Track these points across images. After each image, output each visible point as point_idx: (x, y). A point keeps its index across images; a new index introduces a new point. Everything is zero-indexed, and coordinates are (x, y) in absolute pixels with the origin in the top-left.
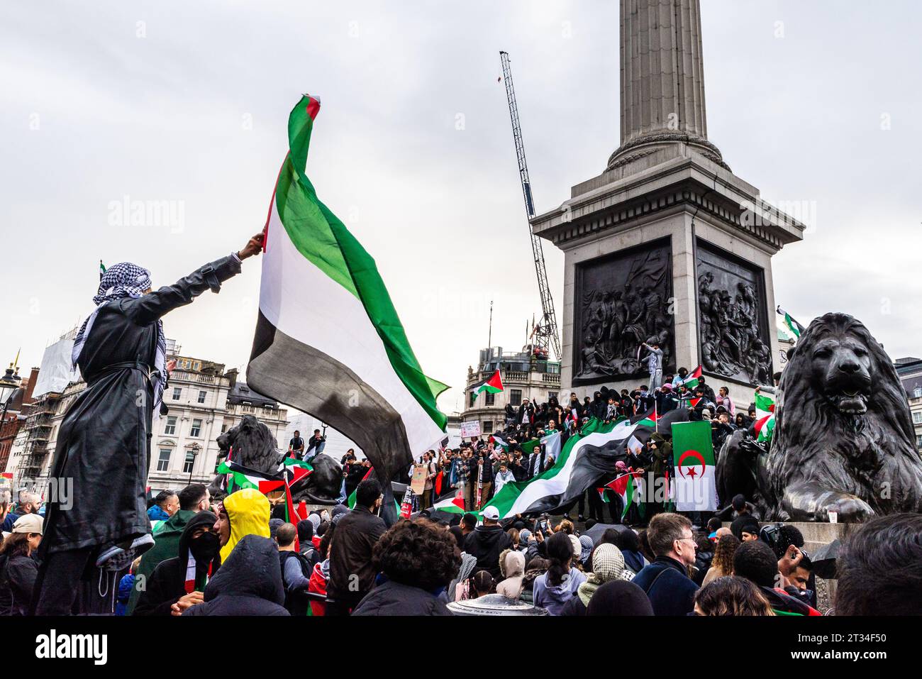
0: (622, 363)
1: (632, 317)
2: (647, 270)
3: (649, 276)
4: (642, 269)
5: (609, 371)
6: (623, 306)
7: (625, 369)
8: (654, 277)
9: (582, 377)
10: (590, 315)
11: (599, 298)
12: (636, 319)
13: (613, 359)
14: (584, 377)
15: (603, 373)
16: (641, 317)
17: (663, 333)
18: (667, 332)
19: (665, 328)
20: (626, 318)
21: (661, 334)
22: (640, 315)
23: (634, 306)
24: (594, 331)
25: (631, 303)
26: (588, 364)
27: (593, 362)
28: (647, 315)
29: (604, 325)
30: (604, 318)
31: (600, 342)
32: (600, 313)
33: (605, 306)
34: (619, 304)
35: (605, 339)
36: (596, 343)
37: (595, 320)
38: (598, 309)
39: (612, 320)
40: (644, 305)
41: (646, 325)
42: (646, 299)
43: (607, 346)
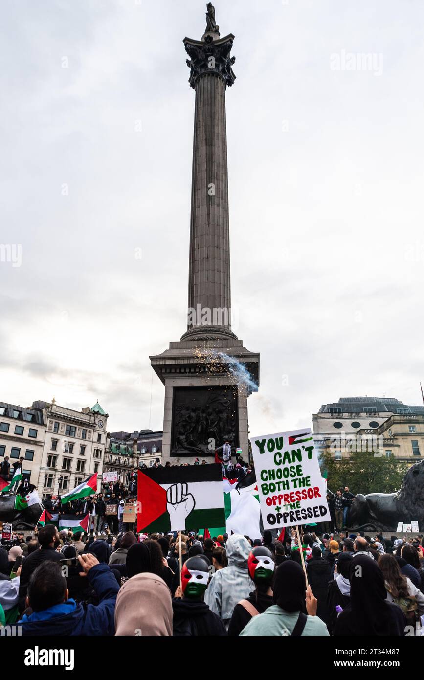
1: (212, 423)
2: (220, 400)
3: (221, 403)
4: (217, 399)
5: (200, 451)
6: (206, 416)
8: (225, 404)
9: (177, 452)
10: (181, 417)
11: (188, 409)
14: (179, 452)
15: (195, 451)
16: (217, 424)
17: (233, 435)
18: (234, 434)
19: (234, 432)
20: (208, 423)
21: (231, 435)
22: (216, 423)
23: (212, 417)
24: (184, 426)
25: (210, 415)
26: (182, 445)
27: (185, 444)
28: (221, 424)
29: (193, 425)
30: (193, 420)
31: (189, 433)
32: (190, 417)
33: (193, 415)
34: (204, 415)
35: (192, 432)
36: (186, 434)
37: (186, 421)
38: (188, 415)
39: (200, 423)
40: (218, 418)
41: (219, 428)
42: (221, 416)
43: (193, 436)
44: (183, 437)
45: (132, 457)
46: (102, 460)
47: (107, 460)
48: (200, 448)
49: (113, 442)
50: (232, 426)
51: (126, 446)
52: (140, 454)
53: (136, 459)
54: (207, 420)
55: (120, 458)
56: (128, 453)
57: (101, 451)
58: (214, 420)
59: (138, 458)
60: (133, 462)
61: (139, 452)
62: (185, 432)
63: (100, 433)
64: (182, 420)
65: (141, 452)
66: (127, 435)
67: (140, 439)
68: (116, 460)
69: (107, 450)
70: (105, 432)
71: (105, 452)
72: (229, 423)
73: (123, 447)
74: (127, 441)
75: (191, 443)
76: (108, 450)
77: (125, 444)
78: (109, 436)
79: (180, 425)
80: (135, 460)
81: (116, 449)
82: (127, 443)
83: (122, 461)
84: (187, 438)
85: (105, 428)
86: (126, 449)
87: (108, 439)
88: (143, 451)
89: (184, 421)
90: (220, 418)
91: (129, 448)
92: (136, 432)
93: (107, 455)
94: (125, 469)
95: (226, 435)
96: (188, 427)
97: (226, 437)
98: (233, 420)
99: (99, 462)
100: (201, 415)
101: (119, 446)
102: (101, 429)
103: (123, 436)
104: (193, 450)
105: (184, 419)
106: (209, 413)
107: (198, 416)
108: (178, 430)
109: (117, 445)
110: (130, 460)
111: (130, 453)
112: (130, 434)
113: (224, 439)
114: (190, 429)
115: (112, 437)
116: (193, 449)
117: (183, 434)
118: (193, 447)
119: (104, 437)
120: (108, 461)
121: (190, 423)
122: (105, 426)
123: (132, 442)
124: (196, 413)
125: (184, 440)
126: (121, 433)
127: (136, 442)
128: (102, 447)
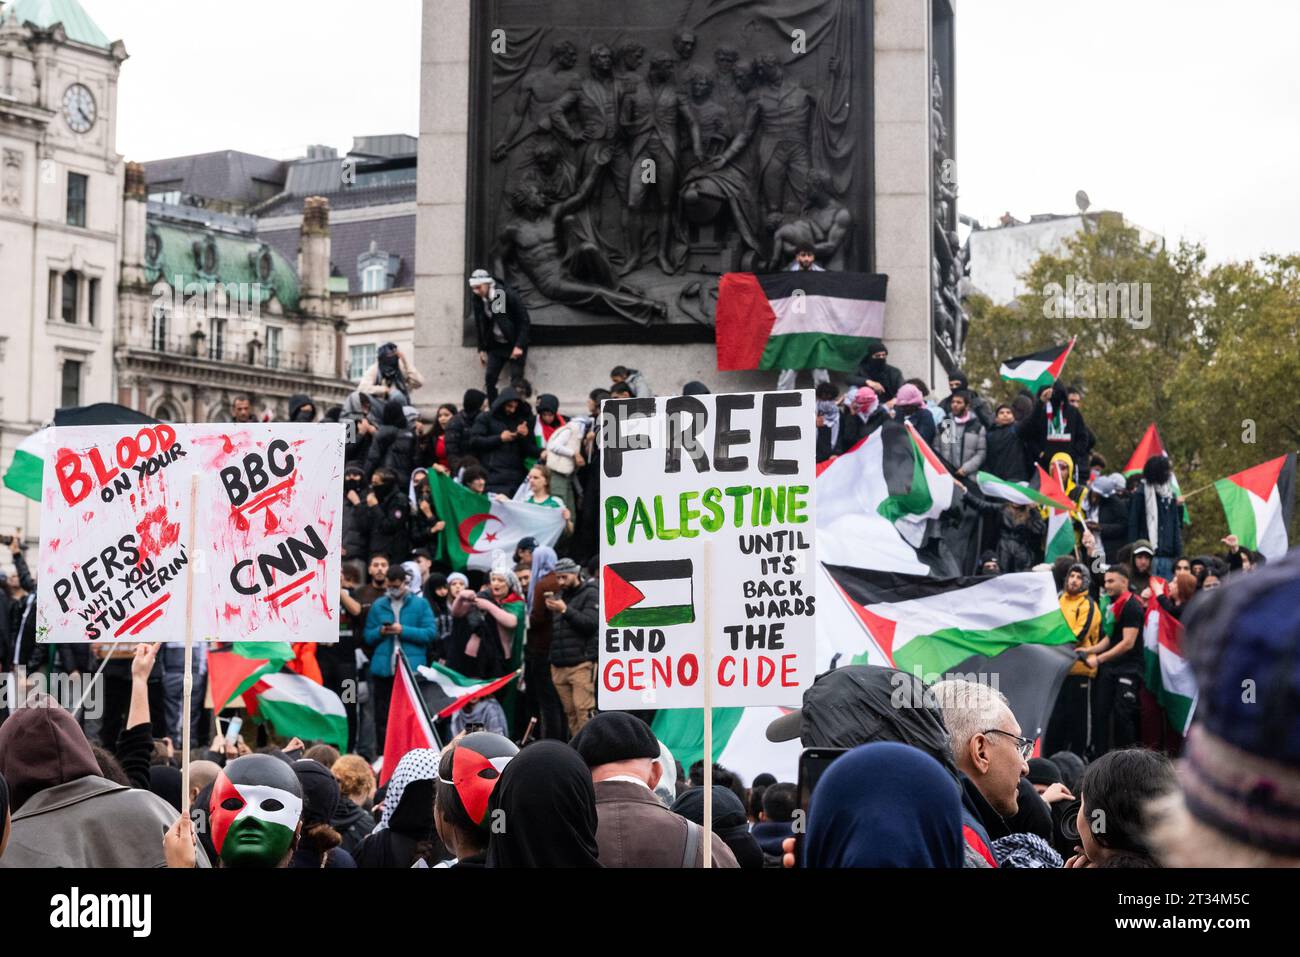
0: (680, 289)
1: (715, 145)
5: (637, 309)
6: (678, 105)
7: (693, 308)
10: (526, 110)
12: (728, 154)
13: (634, 269)
15: (612, 313)
16: (742, 151)
17: (834, 217)
18: (844, 214)
19: (842, 198)
20: (690, 147)
21: (826, 217)
22: (737, 144)
23: (711, 108)
24: (546, 166)
25: (706, 95)
26: (534, 279)
27: (553, 273)
28: (766, 147)
29: (599, 157)
30: (599, 132)
31: (575, 209)
32: (574, 110)
33: (597, 94)
34: (667, 97)
35: (591, 200)
36: (556, 209)
37: (554, 132)
38: (566, 98)
39: (638, 147)
40: (752, 112)
41: (758, 179)
42: (766, 98)
43: (598, 225)
44: (536, 232)
45: (297, 313)
46: (107, 339)
47: (139, 339)
48: (641, 295)
49: (169, 222)
50: (837, 165)
51: (254, 247)
52: (355, 297)
53: (329, 329)
54: (681, 125)
55: (221, 323)
56: (274, 293)
57: (94, 282)
58: (726, 124)
59: (340, 324)
60: (305, 350)
61: (341, 285)
62: (552, 196)
63: (81, 165)
64: (527, 129)
65: (355, 282)
66: (262, 171)
67: (346, 196)
68: (198, 336)
69: (132, 275)
70: (109, 162)
71: (121, 288)
72: (816, 145)
73: (233, 252)
74: (261, 214)
75: (586, 268)
76: (144, 276)
77: (248, 236)
78: (137, 182)
79: (520, 154)
80: (323, 336)
81: (190, 266)
82: (267, 224)
83: (235, 346)
84: (562, 233)
85: (110, 131)
86: (260, 268)
87: (133, 204)
88: (373, 276)
89: (540, 133)
90: (760, 110)
91: (278, 262)
92: (322, 156)
93: (134, 305)
94: (258, 391)
95: (795, 215)
96: (569, 171)
97: (797, 228)
98: (841, 128)
99: (85, 353)
100: (643, 94)
101: (212, 249)
102: (87, 142)
103: (237, 181)
104: (598, 307)
105: (544, 122)
106: (693, 82)
107: (625, 105)
108: (509, 188)
109: (199, 238)
110: (290, 335)
111: (286, 294)
112: (283, 168)
113: (785, 239)
114: (581, 176)
115: (166, 185)
116: (599, 298)
117: (536, 213)
118: (599, 290)
119: (104, 193)
120: (146, 346)
121: (577, 144)
122: (111, 123)
123: (295, 220)
124: (618, 86)
125: (544, 251)
126: (219, 162)
127: (317, 217)
128: (99, 259)
